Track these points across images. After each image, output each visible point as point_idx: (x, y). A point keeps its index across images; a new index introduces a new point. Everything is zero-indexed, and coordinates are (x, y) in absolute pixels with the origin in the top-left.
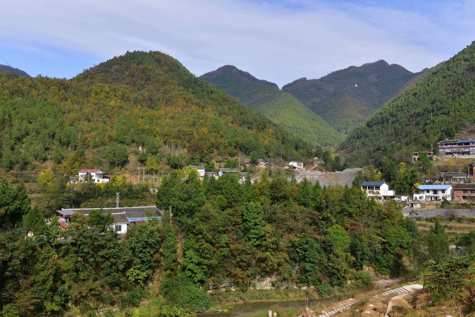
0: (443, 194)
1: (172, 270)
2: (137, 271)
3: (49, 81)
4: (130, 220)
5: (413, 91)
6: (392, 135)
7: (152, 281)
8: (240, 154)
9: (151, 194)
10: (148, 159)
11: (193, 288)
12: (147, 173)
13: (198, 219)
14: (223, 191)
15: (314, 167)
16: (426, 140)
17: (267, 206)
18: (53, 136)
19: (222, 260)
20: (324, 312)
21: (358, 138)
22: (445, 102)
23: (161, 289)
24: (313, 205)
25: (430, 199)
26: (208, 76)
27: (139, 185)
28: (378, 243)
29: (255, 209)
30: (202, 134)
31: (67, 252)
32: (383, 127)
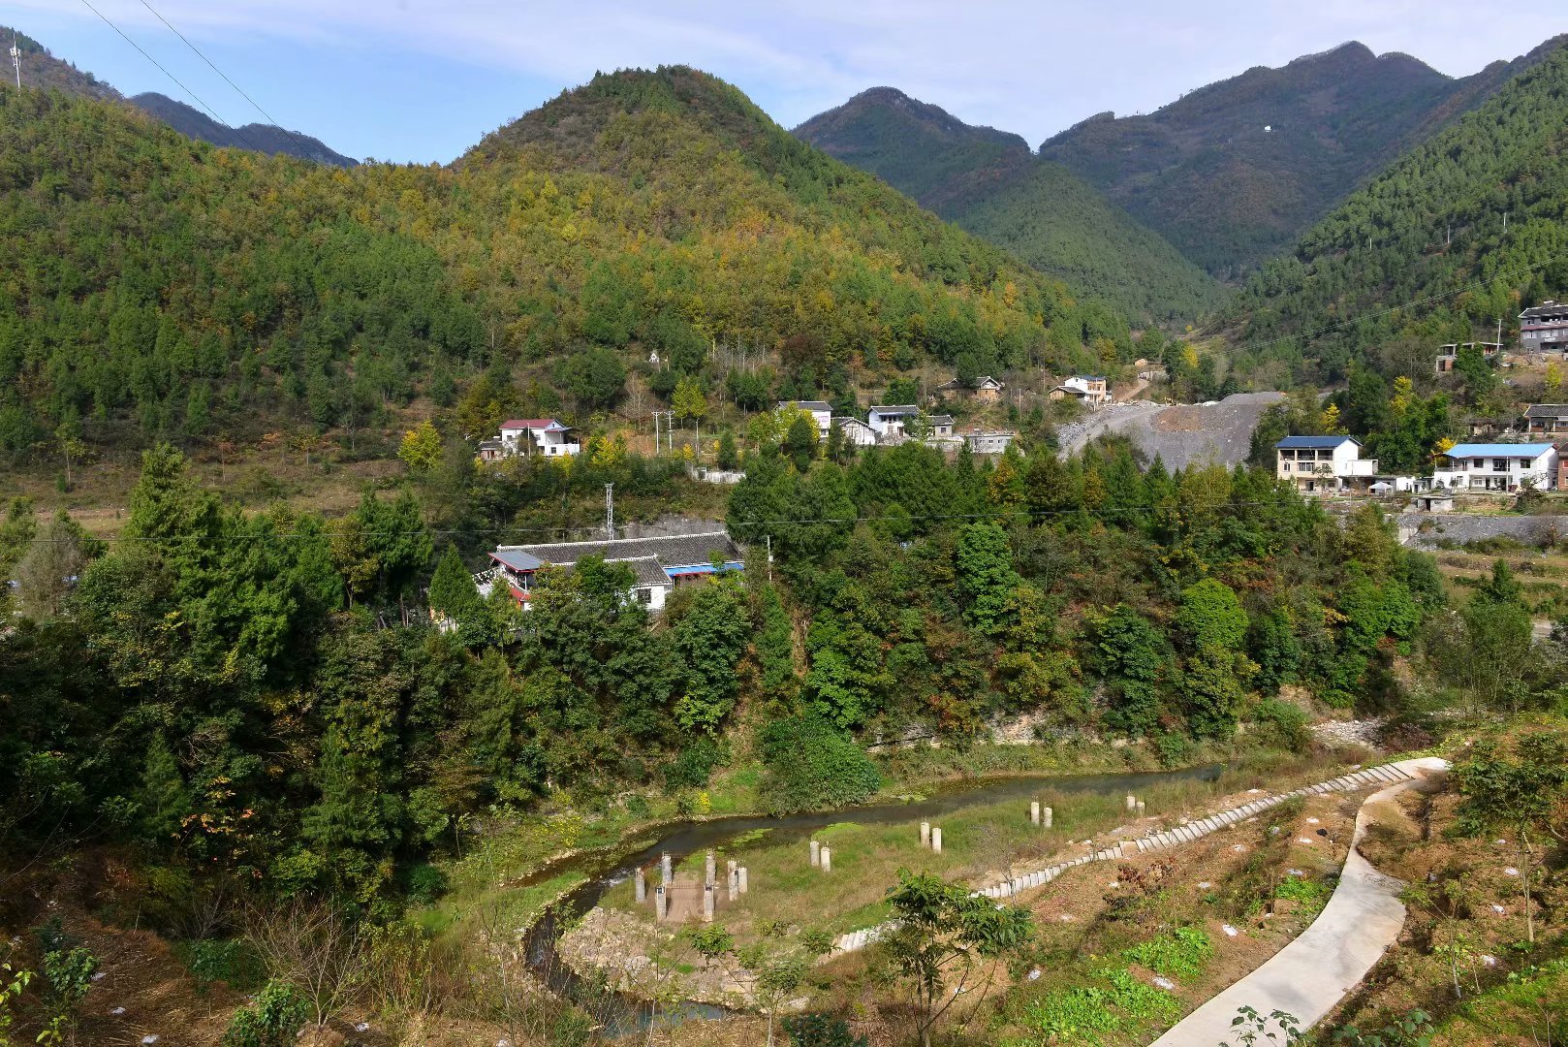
0: (1526, 470)
1: (782, 698)
2: (698, 704)
3: (395, 174)
4: (669, 571)
5: (1451, 144)
6: (1374, 283)
7: (734, 725)
8: (926, 363)
9: (693, 484)
10: (680, 385)
11: (834, 741)
12: (677, 426)
13: (840, 570)
14: (901, 490)
15: (1137, 390)
16: (1483, 301)
17: (1022, 532)
18: (424, 331)
19: (906, 674)
20: (1184, 821)
21: (1268, 295)
22: (1553, 174)
23: (756, 745)
24: (1145, 524)
25: (1484, 485)
26: (821, 125)
27: (659, 460)
28: (1326, 626)
29: (989, 543)
30: (818, 308)
31: (534, 664)
32: (1347, 260)
